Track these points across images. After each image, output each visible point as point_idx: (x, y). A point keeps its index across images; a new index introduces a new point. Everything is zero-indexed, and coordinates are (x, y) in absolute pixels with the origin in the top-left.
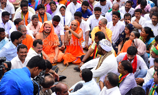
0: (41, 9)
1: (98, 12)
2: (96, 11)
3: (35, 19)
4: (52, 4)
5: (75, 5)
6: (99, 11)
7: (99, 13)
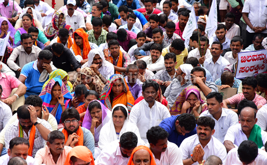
0: (68, 119)
1: (205, 130)
2: (202, 127)
3: (57, 141)
4: (95, 108)
5: (151, 106)
6: (208, 128)
7: (207, 132)
